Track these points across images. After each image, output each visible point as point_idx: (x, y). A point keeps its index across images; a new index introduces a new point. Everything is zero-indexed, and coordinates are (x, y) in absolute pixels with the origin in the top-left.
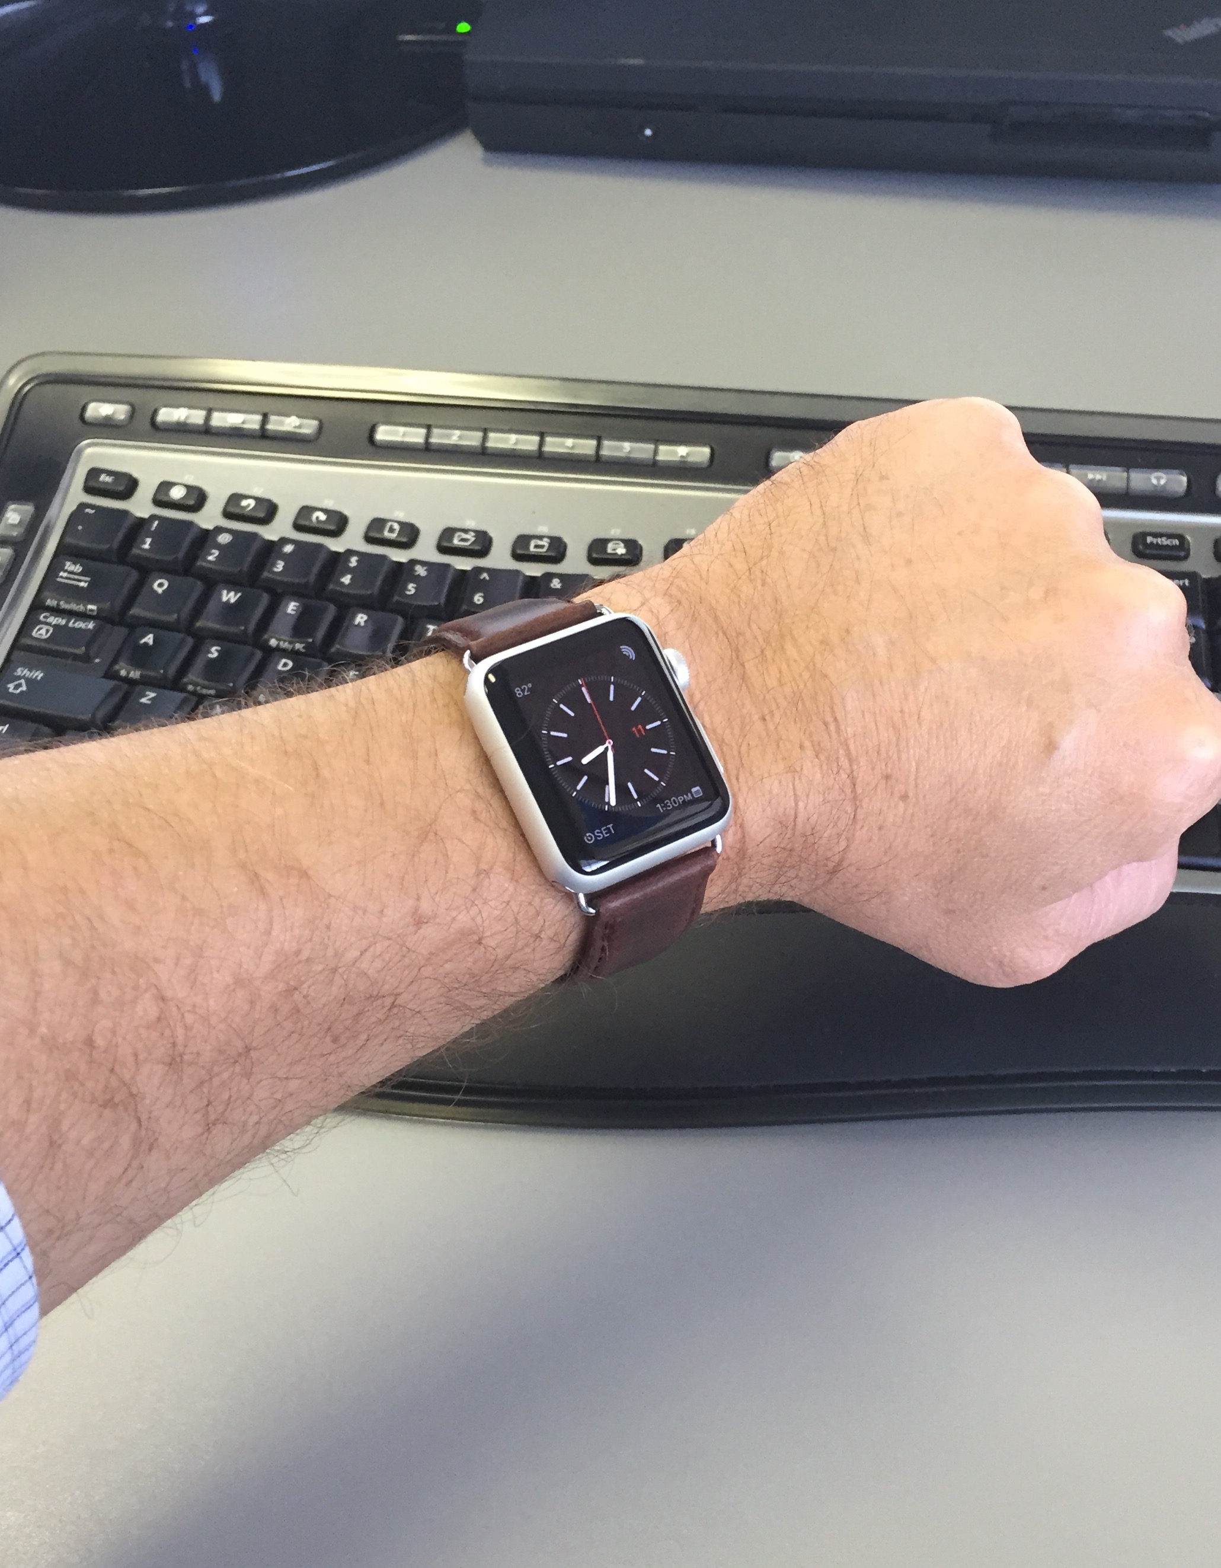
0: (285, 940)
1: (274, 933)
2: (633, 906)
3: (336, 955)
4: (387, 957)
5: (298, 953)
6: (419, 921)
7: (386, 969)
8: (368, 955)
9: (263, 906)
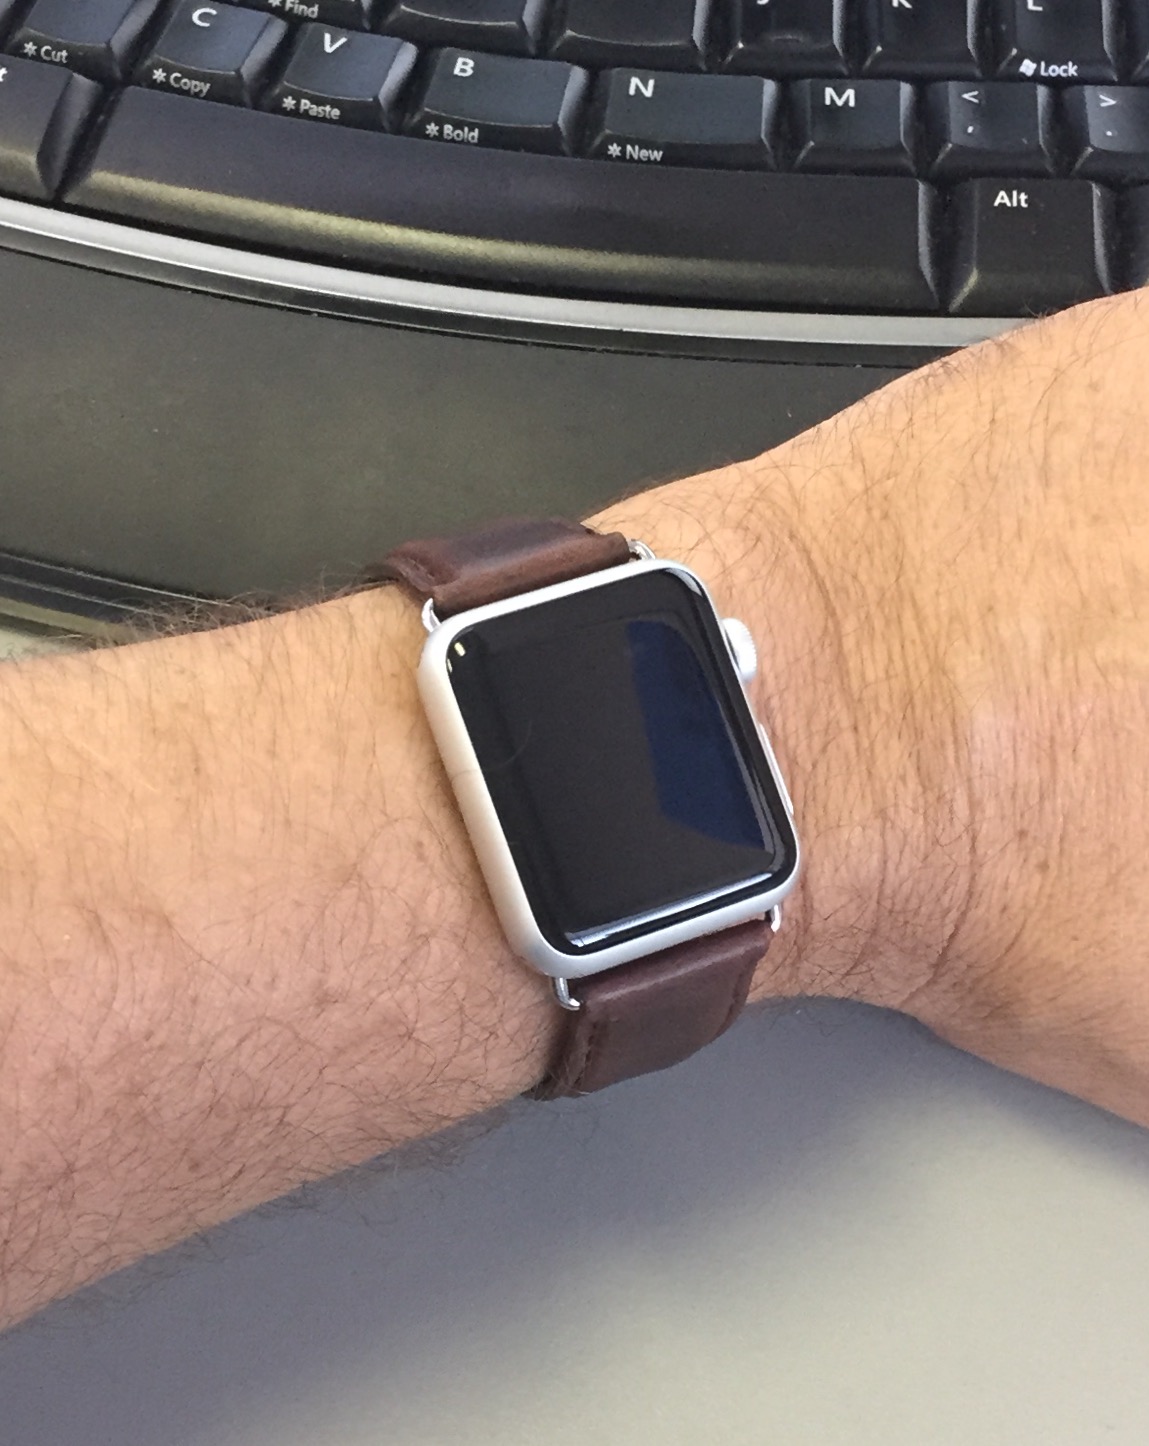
0: (132, 1016)
1: (116, 1006)
2: (636, 1001)
3: (202, 1044)
4: (275, 1049)
5: (149, 1036)
6: (324, 1000)
7: (272, 1066)
8: (248, 1046)
9: (104, 965)
